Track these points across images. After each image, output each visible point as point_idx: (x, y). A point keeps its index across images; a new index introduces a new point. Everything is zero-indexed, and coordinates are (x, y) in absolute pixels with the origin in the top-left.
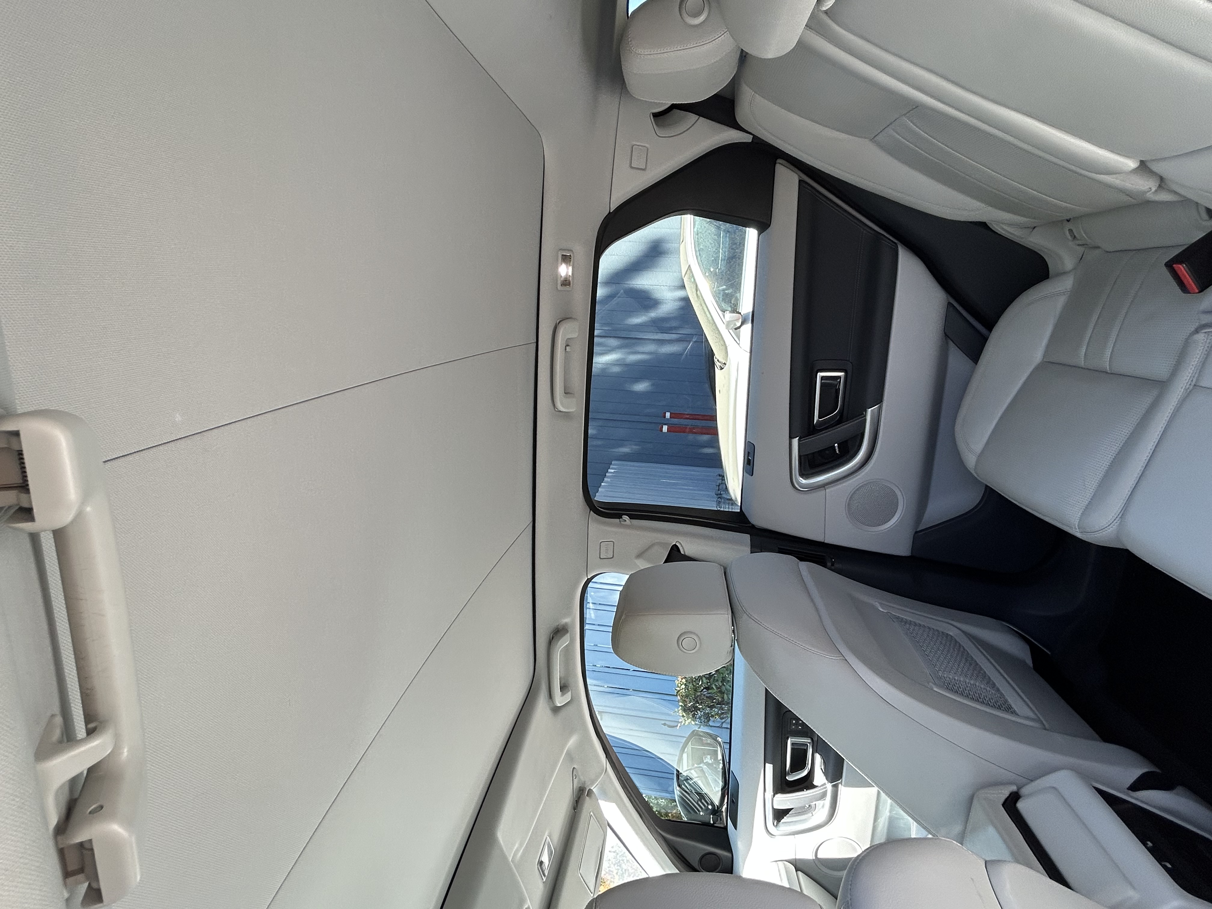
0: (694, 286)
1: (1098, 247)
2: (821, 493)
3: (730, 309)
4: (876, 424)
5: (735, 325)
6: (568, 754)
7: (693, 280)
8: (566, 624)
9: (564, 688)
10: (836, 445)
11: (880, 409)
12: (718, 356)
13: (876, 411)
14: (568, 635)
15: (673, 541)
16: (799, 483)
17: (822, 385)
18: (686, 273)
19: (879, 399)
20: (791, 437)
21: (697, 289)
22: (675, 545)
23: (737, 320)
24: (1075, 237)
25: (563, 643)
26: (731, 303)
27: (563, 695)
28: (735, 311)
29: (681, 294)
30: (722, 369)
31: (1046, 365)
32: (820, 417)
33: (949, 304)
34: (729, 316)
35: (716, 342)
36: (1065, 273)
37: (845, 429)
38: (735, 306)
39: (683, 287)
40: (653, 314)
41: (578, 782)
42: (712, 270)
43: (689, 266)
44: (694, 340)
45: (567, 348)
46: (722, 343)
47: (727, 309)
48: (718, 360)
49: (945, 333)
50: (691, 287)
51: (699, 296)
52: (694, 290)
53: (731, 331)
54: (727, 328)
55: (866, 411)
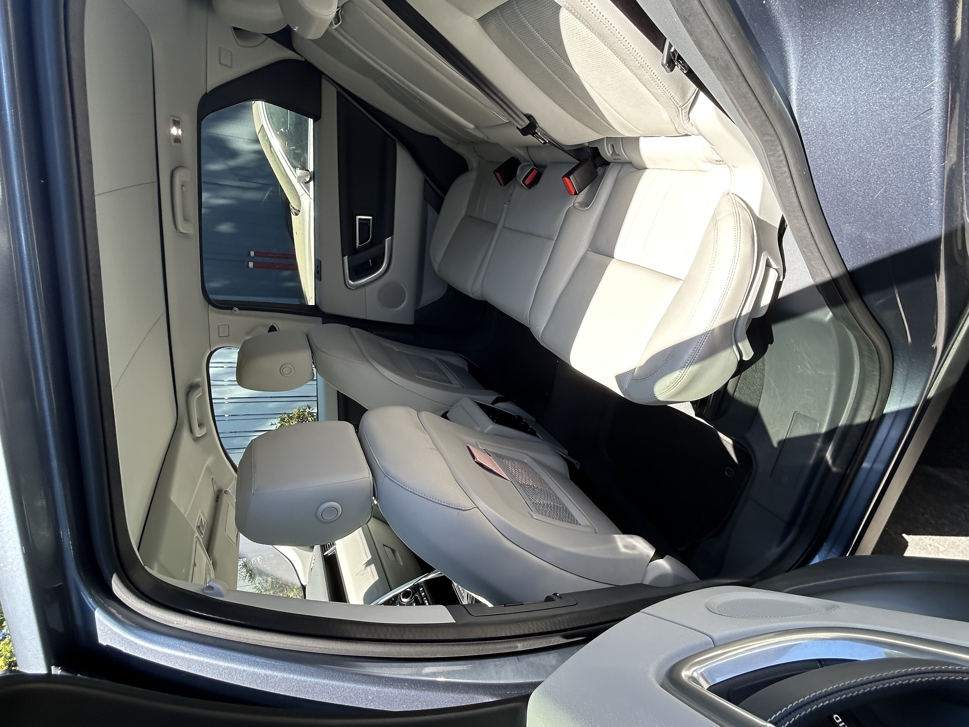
0: (268, 144)
2: (363, 290)
3: (300, 166)
4: (391, 247)
5: (305, 179)
6: (208, 469)
7: (266, 137)
8: (198, 382)
9: (200, 425)
10: (370, 261)
11: (392, 239)
12: (293, 203)
13: (390, 241)
14: (201, 389)
15: (271, 323)
16: (350, 284)
17: (359, 223)
18: (259, 131)
19: (391, 234)
20: (343, 256)
21: (271, 146)
22: (273, 325)
23: (307, 176)
25: (196, 395)
26: (300, 161)
27: (200, 429)
28: (304, 167)
29: (255, 147)
30: (297, 215)
31: (468, 217)
32: (359, 244)
33: (426, 180)
34: (299, 172)
35: (290, 192)
37: (373, 251)
38: (304, 164)
39: (257, 141)
40: (232, 163)
41: (217, 487)
42: (282, 130)
43: (262, 125)
44: (271, 189)
45: (183, 187)
46: (296, 194)
47: (297, 166)
48: (293, 208)
49: (424, 197)
50: (265, 143)
51: (273, 152)
52: (268, 147)
53: (302, 184)
54: (299, 181)
55: (385, 240)
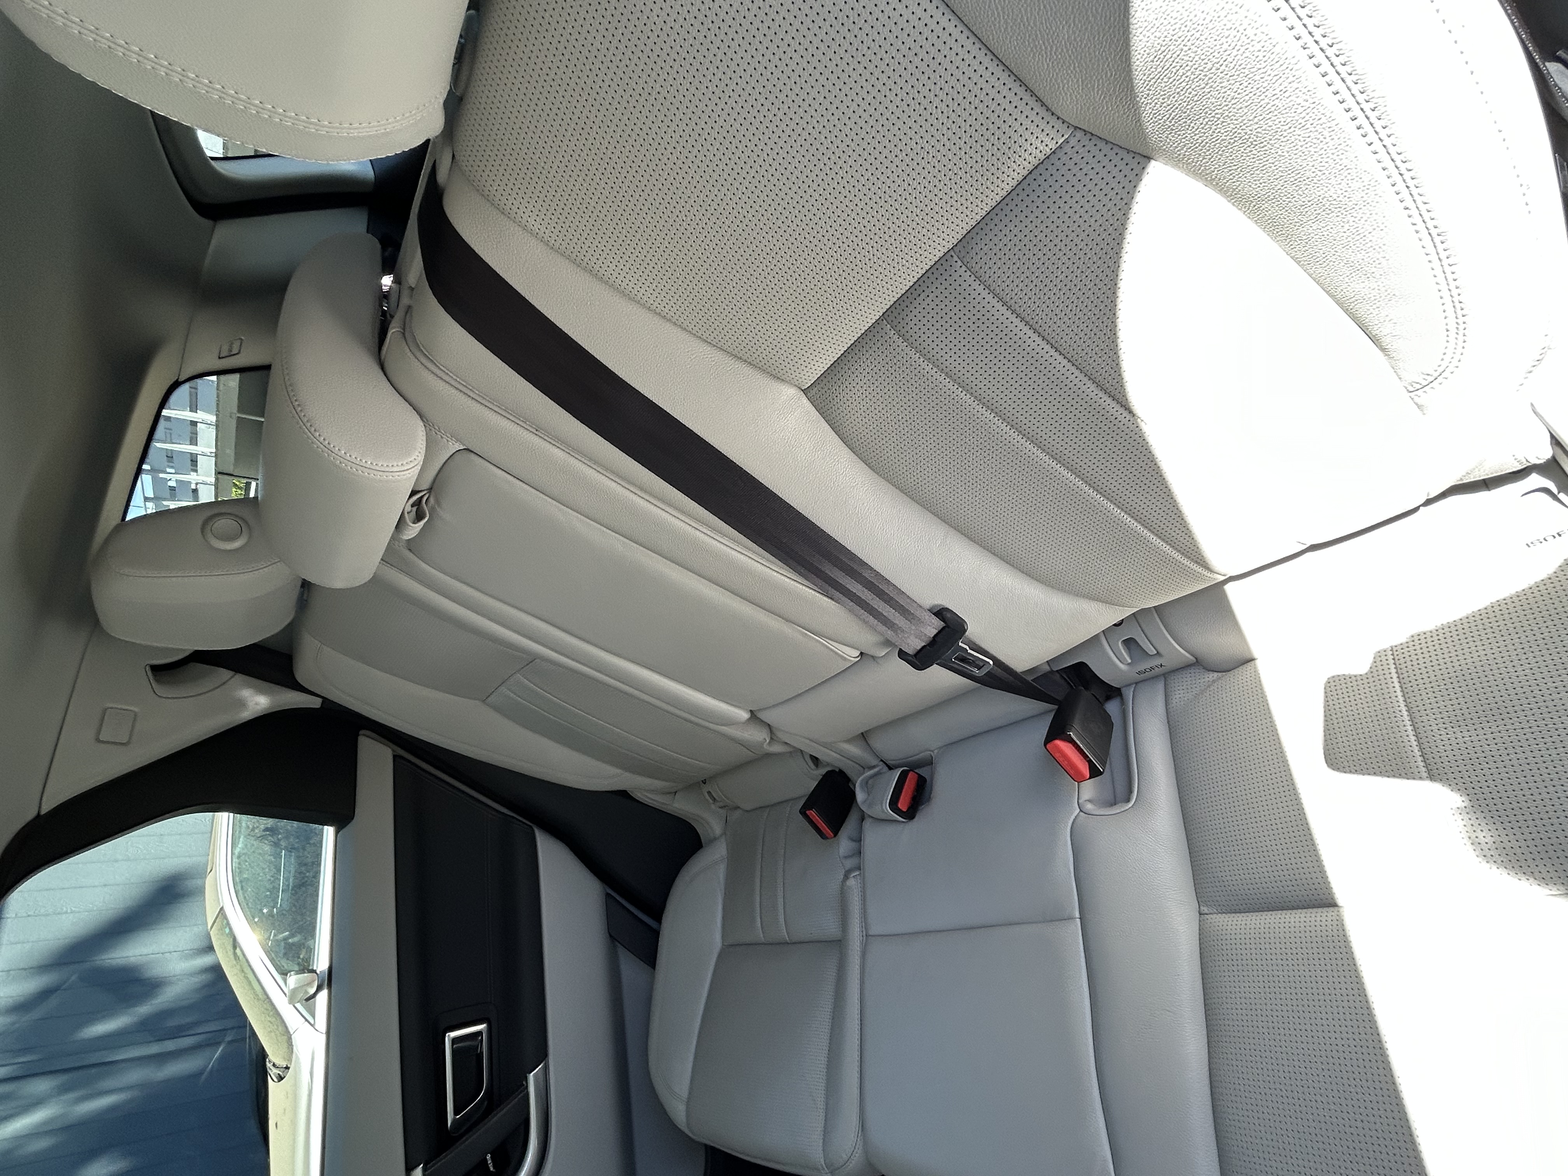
1: (737, 808)
3: (296, 968)
4: (544, 1096)
5: (306, 992)
7: (227, 930)
10: (489, 1157)
11: (546, 1069)
12: (274, 1056)
13: (540, 1077)
17: (454, 1052)
18: (214, 922)
19: (542, 1054)
20: (409, 1169)
21: (235, 944)
23: (310, 984)
24: (714, 800)
26: (299, 957)
28: (306, 968)
30: (281, 1078)
31: (729, 950)
32: (456, 1114)
33: (608, 895)
34: (293, 980)
35: (271, 1032)
36: (715, 839)
37: (500, 1120)
38: (306, 961)
39: (210, 948)
42: (265, 911)
43: (222, 909)
44: (229, 1038)
46: (283, 1030)
47: (291, 968)
48: (274, 1065)
49: (611, 936)
50: (224, 944)
51: (239, 957)
52: (230, 948)
53: (298, 1005)
54: (292, 1001)
55: (526, 1079)
